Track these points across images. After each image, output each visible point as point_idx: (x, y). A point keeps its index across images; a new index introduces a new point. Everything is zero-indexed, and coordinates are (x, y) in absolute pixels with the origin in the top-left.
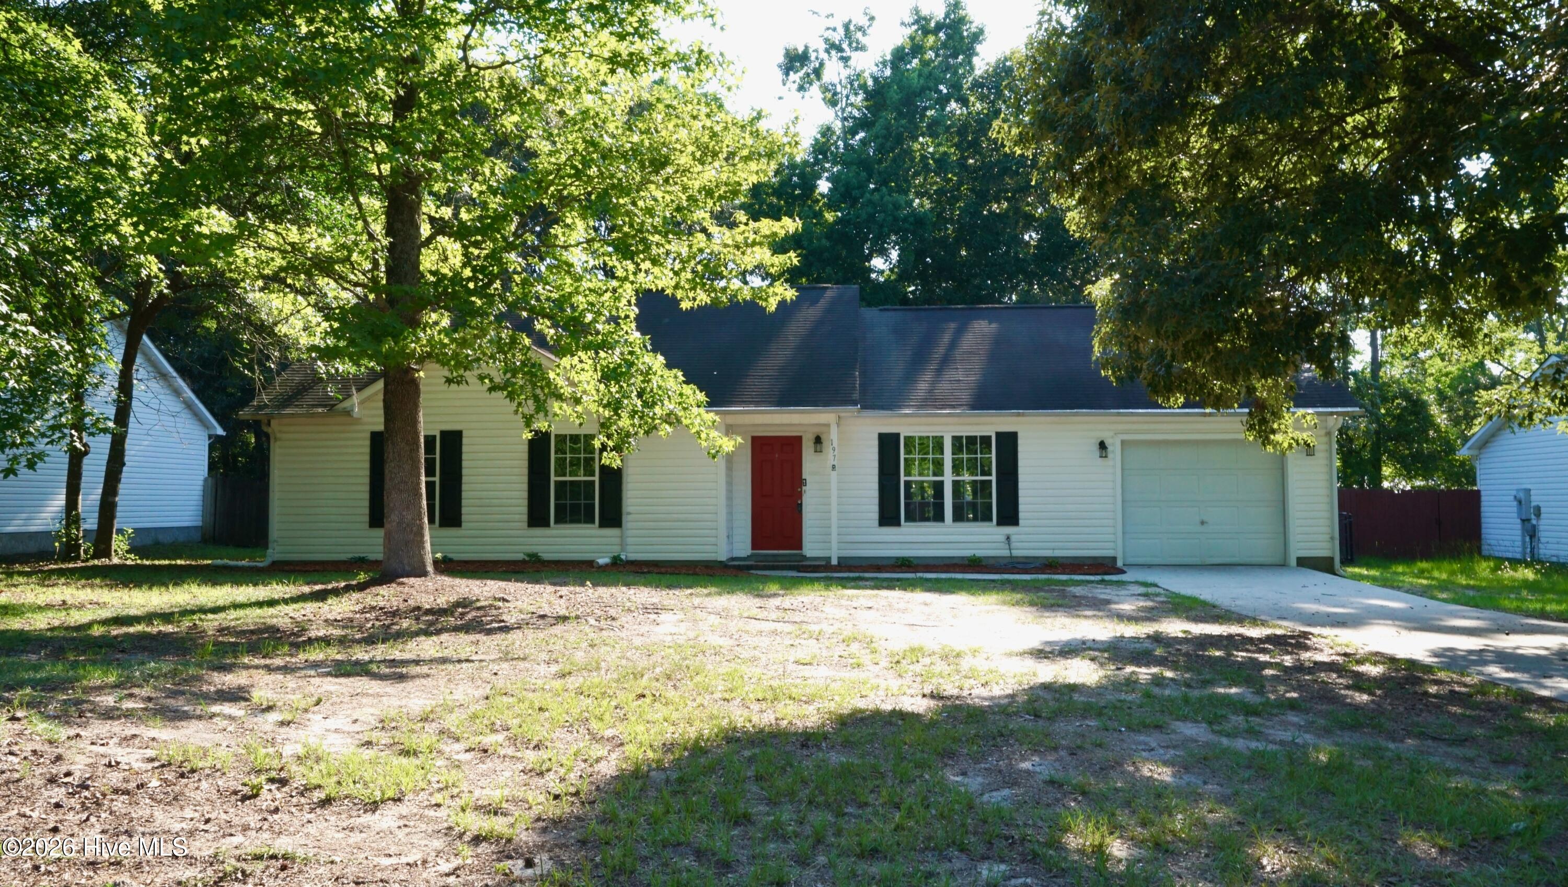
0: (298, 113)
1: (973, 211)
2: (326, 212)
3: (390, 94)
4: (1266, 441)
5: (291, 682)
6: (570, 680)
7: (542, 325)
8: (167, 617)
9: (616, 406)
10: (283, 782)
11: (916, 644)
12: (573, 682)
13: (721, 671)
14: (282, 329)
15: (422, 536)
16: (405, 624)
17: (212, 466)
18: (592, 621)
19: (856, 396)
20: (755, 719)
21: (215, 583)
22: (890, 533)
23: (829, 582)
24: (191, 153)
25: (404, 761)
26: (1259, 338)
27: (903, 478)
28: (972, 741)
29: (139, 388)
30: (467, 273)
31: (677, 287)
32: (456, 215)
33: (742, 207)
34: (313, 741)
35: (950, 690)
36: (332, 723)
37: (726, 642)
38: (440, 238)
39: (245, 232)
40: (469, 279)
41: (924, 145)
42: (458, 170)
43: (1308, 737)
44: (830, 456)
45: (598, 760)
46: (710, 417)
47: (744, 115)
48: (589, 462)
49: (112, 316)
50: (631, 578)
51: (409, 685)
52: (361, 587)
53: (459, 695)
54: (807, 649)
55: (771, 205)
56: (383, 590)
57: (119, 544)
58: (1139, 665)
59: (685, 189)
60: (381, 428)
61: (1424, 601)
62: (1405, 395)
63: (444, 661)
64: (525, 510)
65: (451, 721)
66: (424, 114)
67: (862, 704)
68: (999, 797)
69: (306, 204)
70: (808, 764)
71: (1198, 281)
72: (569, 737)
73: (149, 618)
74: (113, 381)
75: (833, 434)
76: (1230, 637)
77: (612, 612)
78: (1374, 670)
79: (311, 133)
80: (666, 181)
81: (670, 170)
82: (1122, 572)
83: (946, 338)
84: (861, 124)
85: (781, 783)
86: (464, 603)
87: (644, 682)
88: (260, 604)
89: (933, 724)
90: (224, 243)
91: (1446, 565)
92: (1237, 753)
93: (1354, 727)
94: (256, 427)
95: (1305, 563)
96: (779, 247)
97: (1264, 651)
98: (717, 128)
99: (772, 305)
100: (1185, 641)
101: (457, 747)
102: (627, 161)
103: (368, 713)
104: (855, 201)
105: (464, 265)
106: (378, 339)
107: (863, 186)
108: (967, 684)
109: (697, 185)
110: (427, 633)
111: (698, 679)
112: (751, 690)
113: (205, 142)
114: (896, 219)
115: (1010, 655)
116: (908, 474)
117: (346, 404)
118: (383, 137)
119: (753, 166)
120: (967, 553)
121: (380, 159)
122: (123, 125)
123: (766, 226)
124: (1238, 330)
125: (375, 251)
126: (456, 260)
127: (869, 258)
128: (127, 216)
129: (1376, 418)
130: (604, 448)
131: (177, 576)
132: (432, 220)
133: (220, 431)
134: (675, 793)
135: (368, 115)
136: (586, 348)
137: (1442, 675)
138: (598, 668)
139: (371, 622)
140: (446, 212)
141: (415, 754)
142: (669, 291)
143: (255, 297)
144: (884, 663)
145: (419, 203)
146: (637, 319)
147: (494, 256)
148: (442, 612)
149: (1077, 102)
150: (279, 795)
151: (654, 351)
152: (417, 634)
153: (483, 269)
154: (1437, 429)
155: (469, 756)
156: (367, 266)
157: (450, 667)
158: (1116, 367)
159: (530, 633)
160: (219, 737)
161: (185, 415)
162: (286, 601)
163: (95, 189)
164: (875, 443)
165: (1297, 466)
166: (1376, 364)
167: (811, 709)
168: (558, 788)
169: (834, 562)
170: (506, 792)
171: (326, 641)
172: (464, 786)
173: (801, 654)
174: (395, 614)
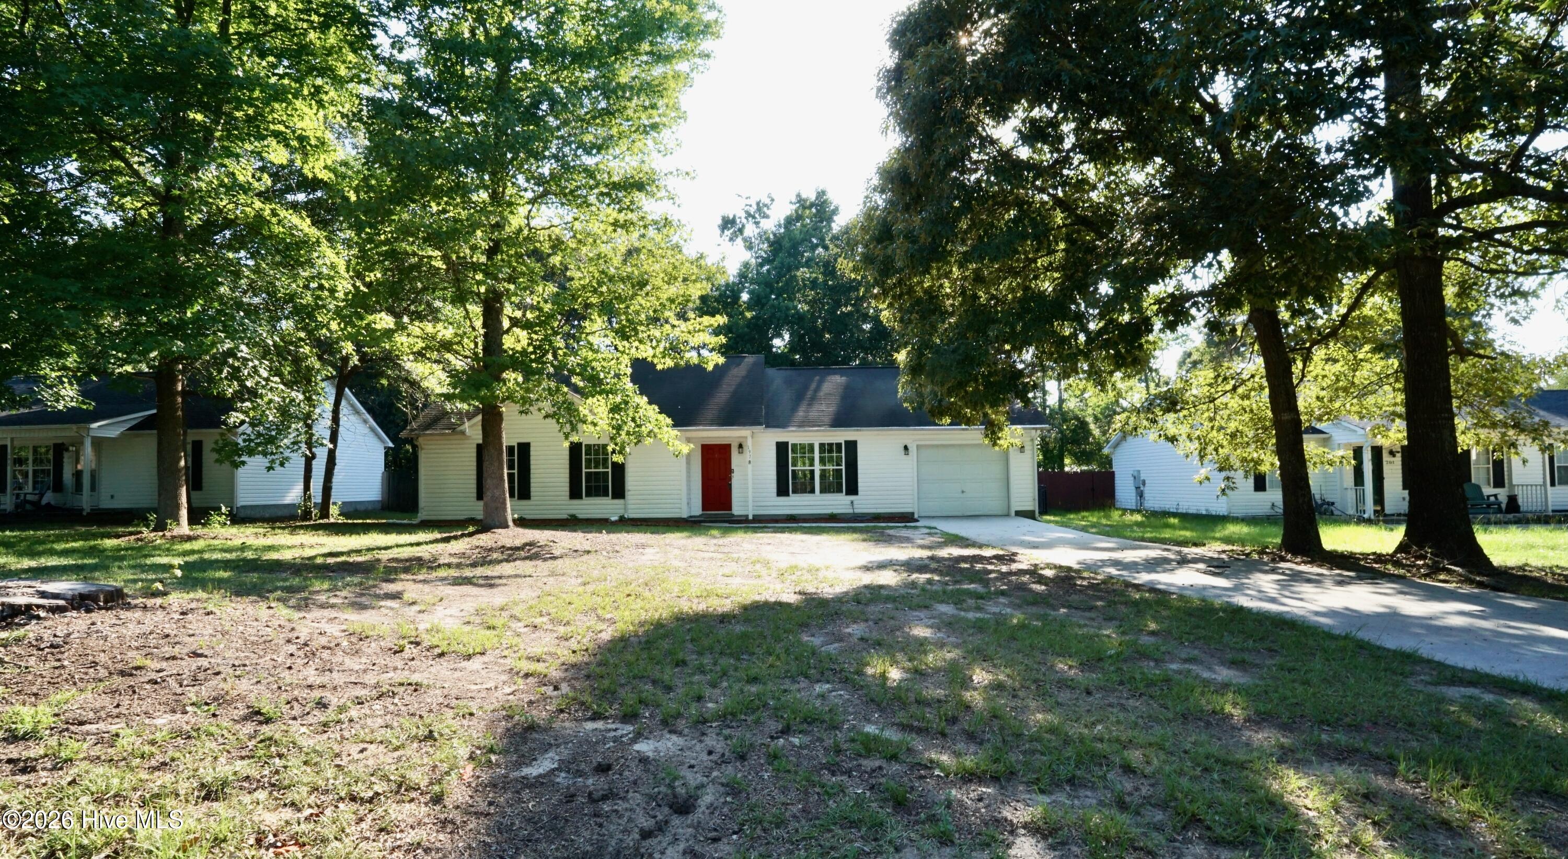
0: (430, 257)
1: (832, 312)
2: (450, 314)
3: (485, 245)
4: (995, 444)
5: (427, 588)
6: (587, 587)
7: (575, 380)
8: (358, 552)
9: (619, 428)
10: (418, 644)
11: (794, 563)
12: (589, 588)
13: (678, 580)
14: (425, 384)
15: (505, 504)
16: (495, 556)
17: (386, 465)
18: (604, 553)
19: (762, 420)
20: (694, 608)
21: (387, 533)
22: (783, 500)
23: (746, 530)
24: (371, 282)
25: (488, 632)
26: (988, 385)
27: (791, 468)
28: (820, 617)
29: (343, 420)
30: (531, 349)
31: (654, 356)
32: (524, 315)
33: (694, 310)
34: (436, 621)
35: (811, 589)
36: (448, 612)
37: (682, 564)
38: (515, 329)
39: (401, 327)
40: (532, 353)
41: (803, 273)
42: (525, 289)
43: (1009, 610)
44: (748, 454)
45: (601, 632)
46: (675, 432)
47: (694, 255)
48: (605, 460)
49: (327, 378)
50: (630, 528)
51: (495, 590)
52: (471, 535)
53: (523, 596)
54: (731, 567)
55: (714, 308)
56: (483, 536)
57: (334, 510)
58: (921, 573)
59: (658, 299)
60: (481, 442)
61: (1082, 533)
62: (1077, 418)
63: (516, 576)
64: (567, 489)
65: (517, 611)
66: (505, 257)
67: (757, 598)
68: (833, 648)
69: (437, 310)
70: (722, 632)
71: (954, 351)
72: (585, 619)
73: (349, 553)
74: (329, 415)
75: (749, 443)
76: (974, 556)
77: (617, 548)
78: (1049, 573)
79: (439, 269)
80: (647, 294)
81: (649, 288)
82: (917, 521)
83: (813, 386)
84: (766, 261)
85: (706, 642)
86: (531, 544)
87: (631, 588)
88: (411, 545)
89: (798, 608)
90: (389, 333)
91: (1096, 513)
92: (967, 620)
93: (1034, 603)
94: (410, 441)
95: (1019, 514)
96: (717, 332)
97: (991, 563)
98: (677, 264)
99: (710, 367)
100: (949, 559)
101: (520, 624)
102: (624, 283)
103: (470, 606)
104: (763, 305)
105: (529, 345)
106: (478, 389)
107: (768, 297)
108: (821, 586)
109: (665, 296)
110: (507, 561)
111: (664, 585)
112: (695, 591)
113: (379, 275)
114: (787, 316)
115: (848, 569)
116: (794, 465)
117: (462, 428)
118: (481, 271)
119: (698, 285)
120: (829, 511)
121: (479, 283)
122: (333, 267)
123: (707, 320)
124: (976, 380)
125: (476, 337)
126: (524, 342)
127: (771, 339)
128: (334, 319)
129: (1061, 432)
130: (614, 452)
131: (365, 529)
132: (510, 318)
133: (391, 445)
134: (642, 649)
135: (472, 257)
136: (600, 393)
137: (1085, 574)
138: (605, 580)
139: (476, 555)
140: (518, 314)
141: (494, 628)
142: (649, 359)
143: (408, 366)
144: (774, 575)
145: (502, 310)
146: (632, 375)
147: (546, 338)
148: (517, 549)
149: (886, 247)
150: (415, 651)
151: (641, 394)
152: (502, 561)
153: (540, 347)
154: (1094, 438)
155: (526, 630)
156: (472, 346)
157: (519, 580)
158: (911, 402)
159: (567, 561)
160: (383, 619)
161: (371, 435)
162: (426, 543)
163: (317, 304)
164: (774, 448)
165: (1014, 456)
166: (1061, 401)
167: (728, 601)
168: (575, 646)
169: (751, 517)
170: (546, 649)
171: (449, 565)
172: (522, 646)
173: (726, 571)
174: (491, 550)
